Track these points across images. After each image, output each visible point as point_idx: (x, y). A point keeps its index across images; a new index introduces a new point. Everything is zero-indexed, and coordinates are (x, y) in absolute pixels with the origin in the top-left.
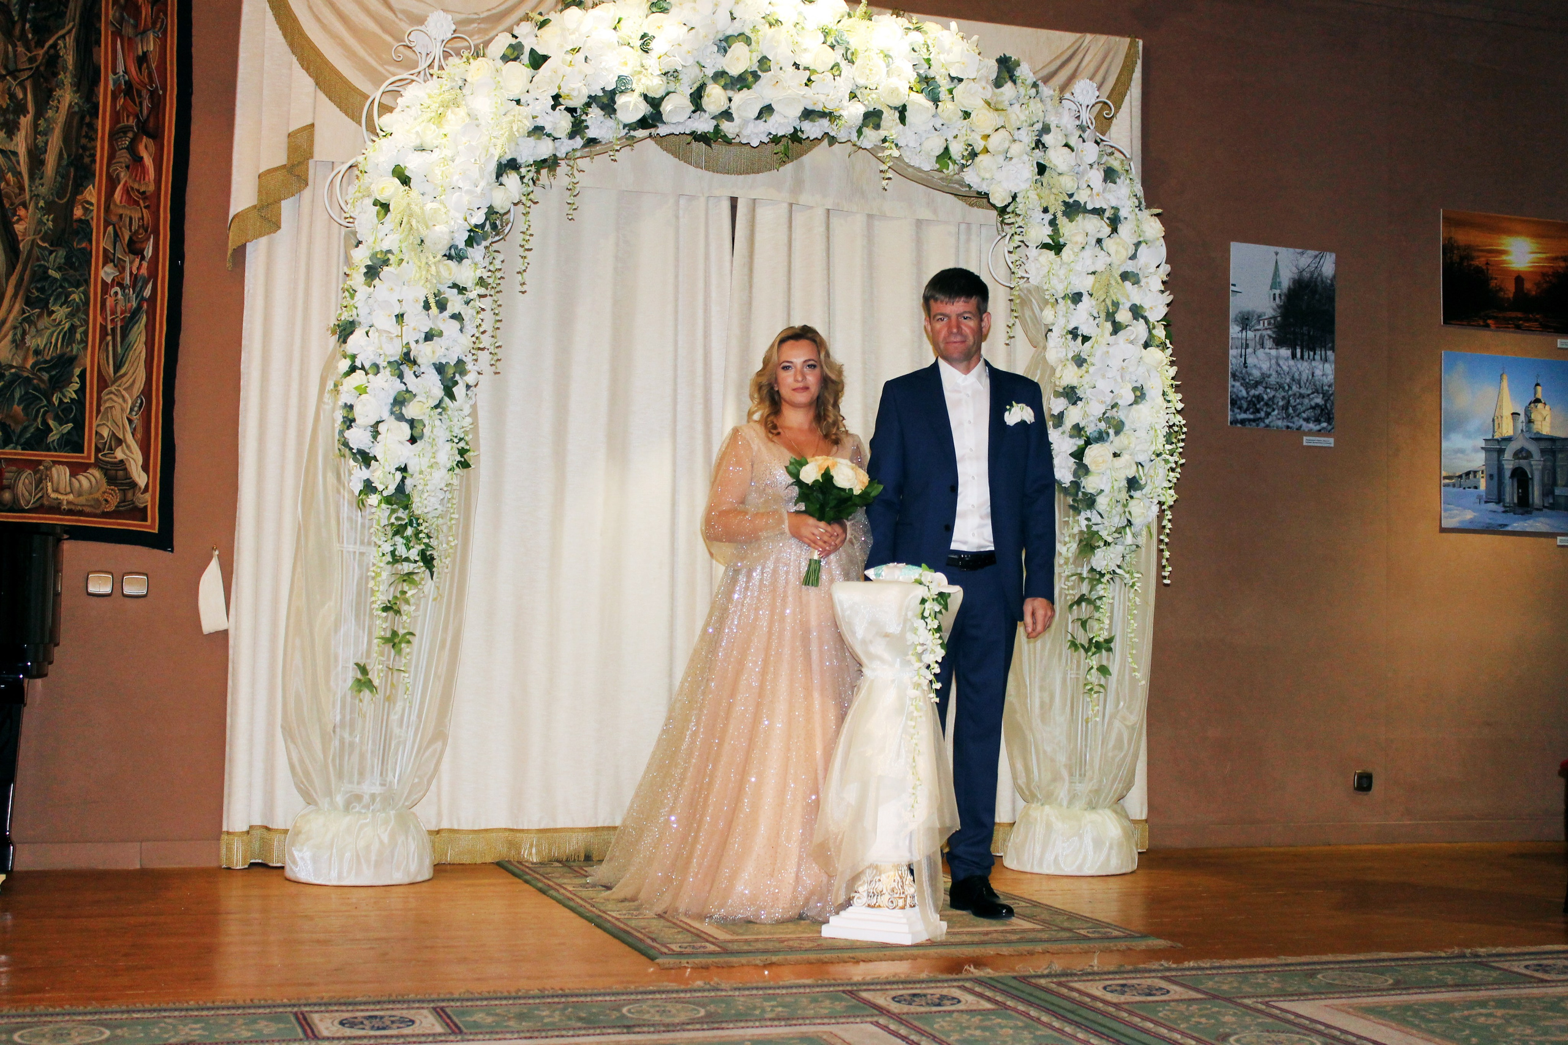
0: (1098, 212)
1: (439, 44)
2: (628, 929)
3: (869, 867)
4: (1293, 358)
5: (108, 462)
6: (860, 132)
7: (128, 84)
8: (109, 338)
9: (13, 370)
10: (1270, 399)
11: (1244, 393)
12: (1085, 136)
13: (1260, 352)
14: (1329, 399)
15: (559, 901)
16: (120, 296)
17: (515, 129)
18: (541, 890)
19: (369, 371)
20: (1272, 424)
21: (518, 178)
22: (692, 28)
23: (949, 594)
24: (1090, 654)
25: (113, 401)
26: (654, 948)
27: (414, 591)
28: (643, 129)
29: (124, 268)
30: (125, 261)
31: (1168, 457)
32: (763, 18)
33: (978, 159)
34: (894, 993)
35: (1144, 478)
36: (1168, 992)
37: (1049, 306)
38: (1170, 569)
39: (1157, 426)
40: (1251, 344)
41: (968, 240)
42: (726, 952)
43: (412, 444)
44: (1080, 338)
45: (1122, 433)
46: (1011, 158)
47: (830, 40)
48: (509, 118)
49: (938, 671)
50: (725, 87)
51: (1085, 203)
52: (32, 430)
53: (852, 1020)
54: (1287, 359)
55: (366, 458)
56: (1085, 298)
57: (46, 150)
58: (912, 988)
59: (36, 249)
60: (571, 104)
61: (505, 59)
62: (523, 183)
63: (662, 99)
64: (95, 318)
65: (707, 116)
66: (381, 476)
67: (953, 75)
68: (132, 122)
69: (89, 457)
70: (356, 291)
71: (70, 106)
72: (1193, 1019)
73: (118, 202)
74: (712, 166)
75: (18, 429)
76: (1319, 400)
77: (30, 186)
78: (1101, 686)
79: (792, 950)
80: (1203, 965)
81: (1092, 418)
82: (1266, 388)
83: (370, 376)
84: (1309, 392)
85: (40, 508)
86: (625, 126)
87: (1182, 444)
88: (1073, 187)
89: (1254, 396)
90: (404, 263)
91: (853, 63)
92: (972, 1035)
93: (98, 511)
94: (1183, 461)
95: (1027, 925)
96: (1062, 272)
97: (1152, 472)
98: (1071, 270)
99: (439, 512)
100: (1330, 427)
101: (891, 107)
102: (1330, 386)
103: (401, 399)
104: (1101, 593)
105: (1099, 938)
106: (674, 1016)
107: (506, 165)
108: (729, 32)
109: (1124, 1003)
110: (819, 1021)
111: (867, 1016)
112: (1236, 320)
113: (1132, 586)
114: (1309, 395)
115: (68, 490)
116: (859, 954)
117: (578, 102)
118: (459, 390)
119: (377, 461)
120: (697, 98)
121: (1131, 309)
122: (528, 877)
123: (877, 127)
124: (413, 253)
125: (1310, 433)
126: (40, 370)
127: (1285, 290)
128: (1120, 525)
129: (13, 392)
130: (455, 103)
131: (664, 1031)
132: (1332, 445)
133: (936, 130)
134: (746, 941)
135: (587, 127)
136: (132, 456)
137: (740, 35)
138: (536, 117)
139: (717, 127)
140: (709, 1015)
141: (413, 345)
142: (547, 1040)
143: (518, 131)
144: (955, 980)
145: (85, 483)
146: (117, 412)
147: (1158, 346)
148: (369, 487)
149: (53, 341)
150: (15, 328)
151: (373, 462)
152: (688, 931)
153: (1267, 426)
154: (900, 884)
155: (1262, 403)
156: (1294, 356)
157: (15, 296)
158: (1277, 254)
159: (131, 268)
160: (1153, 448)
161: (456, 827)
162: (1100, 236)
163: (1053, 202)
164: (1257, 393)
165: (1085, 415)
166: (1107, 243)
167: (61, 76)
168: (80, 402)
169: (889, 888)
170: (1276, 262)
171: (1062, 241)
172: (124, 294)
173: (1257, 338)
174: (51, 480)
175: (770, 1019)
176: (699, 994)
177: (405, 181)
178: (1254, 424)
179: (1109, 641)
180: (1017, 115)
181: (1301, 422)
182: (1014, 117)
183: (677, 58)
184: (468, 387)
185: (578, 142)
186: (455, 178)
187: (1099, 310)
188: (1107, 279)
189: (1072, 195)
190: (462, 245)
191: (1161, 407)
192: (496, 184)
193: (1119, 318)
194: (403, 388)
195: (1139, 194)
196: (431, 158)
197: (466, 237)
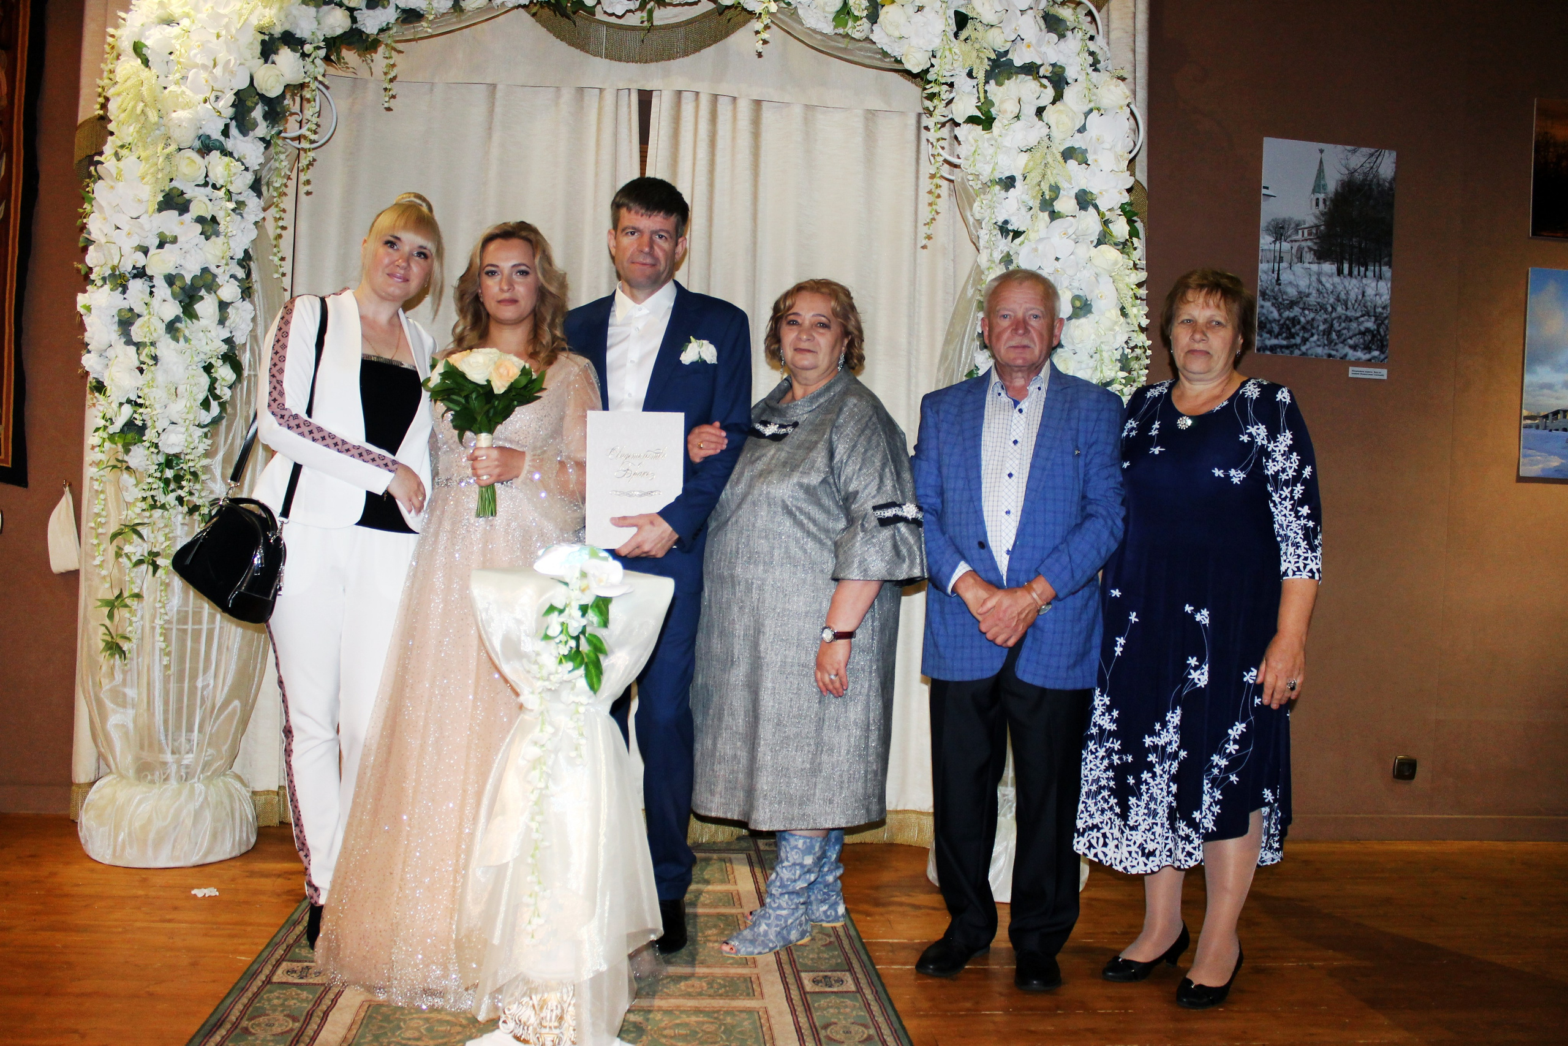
4: (1339, 275)
10: (1308, 322)
11: (1276, 315)
13: (1298, 268)
14: (1383, 323)
20: (1310, 352)
21: (299, 55)
33: (883, 13)
39: (1104, 348)
40: (1286, 257)
44: (1010, 235)
46: (922, 8)
51: (1018, 60)
54: (1331, 276)
56: (1018, 184)
62: (307, 62)
76: (1370, 324)
82: (1303, 309)
84: (1359, 314)
87: (1147, 372)
88: (1006, 43)
89: (1288, 318)
96: (990, 151)
98: (1000, 148)
100: (1382, 357)
102: (1384, 308)
103: (126, 318)
112: (1268, 229)
114: (1357, 318)
118: (205, 308)
121: (1077, 197)
125: (1358, 363)
127: (1331, 195)
132: (1385, 377)
147: (1116, 244)
153: (1304, 354)
155: (1298, 327)
156: (1340, 272)
158: (1321, 151)
162: (1039, 104)
163: (977, 61)
164: (1292, 315)
166: (1049, 114)
170: (1321, 162)
173: (1294, 251)
177: (144, 59)
178: (1287, 352)
181: (1347, 350)
187: (1034, 197)
188: (1044, 158)
189: (1007, 52)
190: (216, 135)
191: (1116, 323)
192: (262, 61)
193: (1058, 206)
194: (126, 305)
195: (1097, 50)
196: (175, 30)
197: (222, 127)
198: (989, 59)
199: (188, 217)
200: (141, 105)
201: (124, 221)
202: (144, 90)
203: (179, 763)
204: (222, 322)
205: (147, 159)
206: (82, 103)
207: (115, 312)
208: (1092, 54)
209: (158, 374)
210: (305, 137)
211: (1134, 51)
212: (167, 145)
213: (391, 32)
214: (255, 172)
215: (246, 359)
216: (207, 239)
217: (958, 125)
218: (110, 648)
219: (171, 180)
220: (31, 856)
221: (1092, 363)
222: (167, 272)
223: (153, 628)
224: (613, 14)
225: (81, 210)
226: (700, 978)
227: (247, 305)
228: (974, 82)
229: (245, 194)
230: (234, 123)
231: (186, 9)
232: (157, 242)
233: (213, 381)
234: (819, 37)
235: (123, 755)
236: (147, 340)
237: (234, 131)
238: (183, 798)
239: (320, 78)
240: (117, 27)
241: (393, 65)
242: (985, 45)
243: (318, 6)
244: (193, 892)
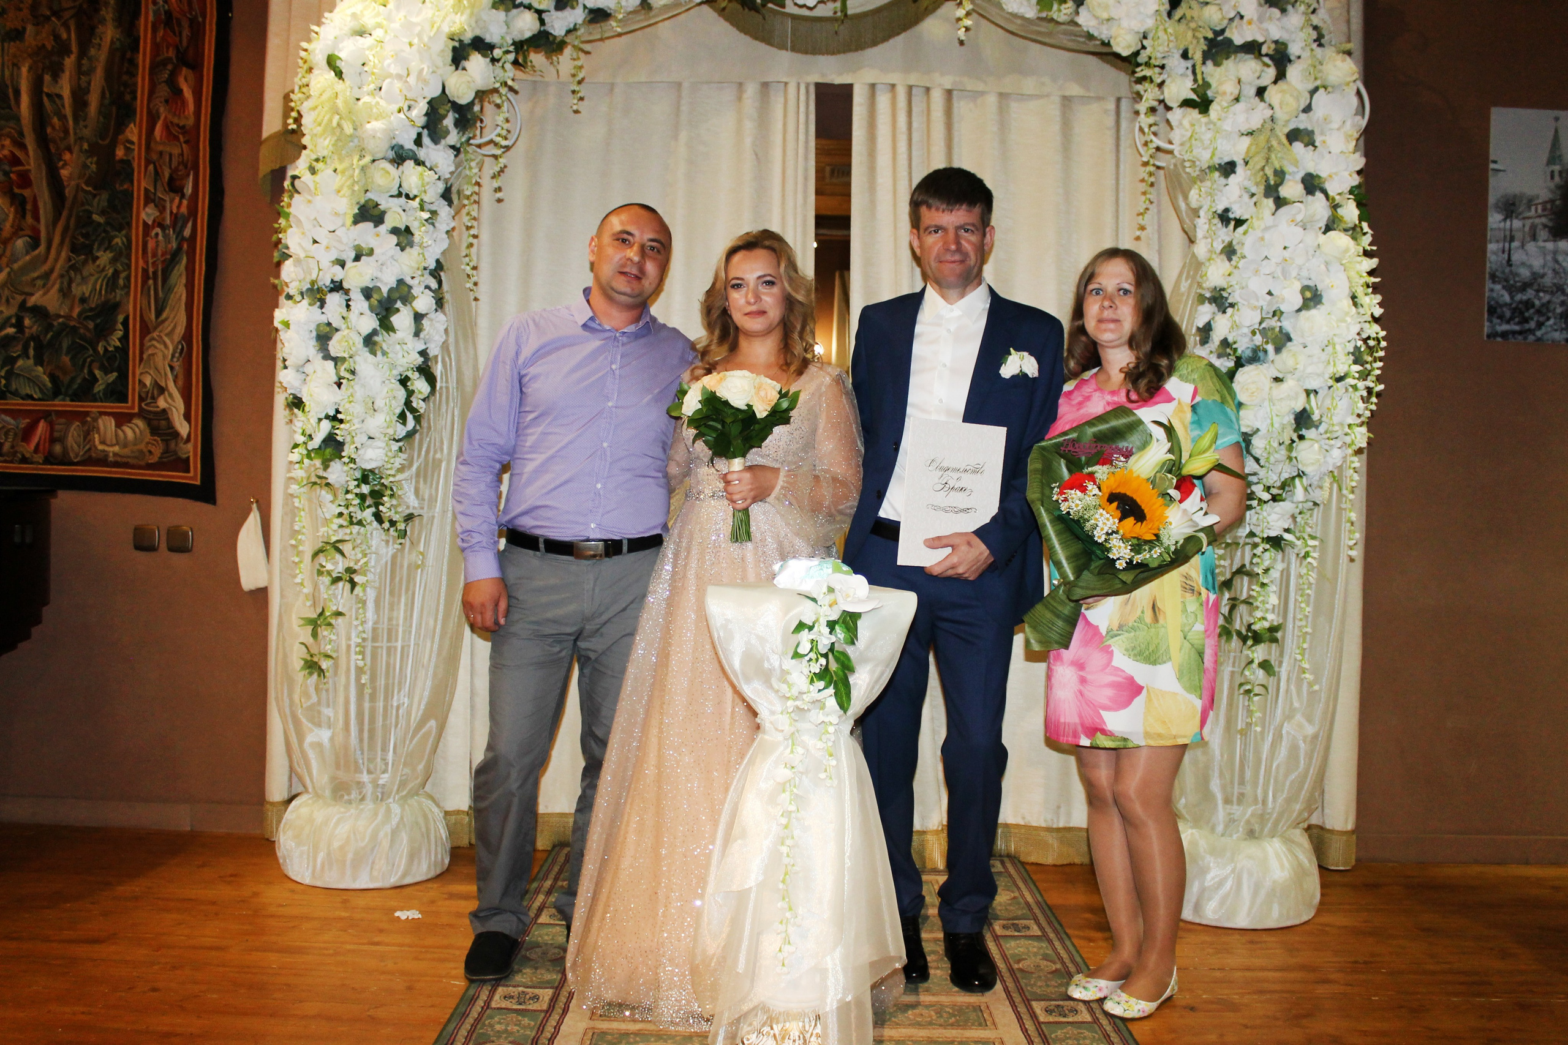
0: (1253, 48)
5: (150, 412)
7: (169, 14)
8: (151, 282)
9: (61, 320)
10: (1543, 305)
11: (1507, 298)
13: (1531, 246)
16: (160, 237)
20: (1545, 337)
21: (489, 61)
24: (1248, 644)
25: (156, 347)
29: (164, 208)
30: (165, 201)
31: (1357, 382)
35: (1317, 412)
37: (1196, 186)
39: (1336, 340)
40: (1518, 236)
43: (339, 387)
44: (1233, 223)
45: (1284, 351)
51: (1237, 39)
52: (79, 381)
56: (1240, 169)
57: (88, 92)
59: (81, 195)
62: (497, 67)
64: (137, 263)
68: (171, 53)
69: (133, 407)
71: (112, 42)
73: (158, 138)
75: (66, 379)
77: (74, 129)
78: (1263, 686)
81: (1244, 331)
82: (1538, 291)
85: (89, 461)
87: (1381, 364)
88: (1222, 21)
89: (1521, 302)
93: (143, 463)
94: (1381, 387)
96: (1208, 135)
97: (1329, 403)
98: (1219, 132)
103: (325, 334)
104: (1267, 564)
112: (1497, 207)
113: (1302, 557)
115: (114, 441)
118: (401, 321)
121: (1303, 181)
124: (336, 157)
126: (87, 318)
127: (1567, 167)
128: (1287, 476)
129: (61, 343)
136: (173, 404)
145: (130, 434)
146: (159, 359)
147: (1346, 230)
149: (98, 287)
150: (62, 276)
153: (1539, 339)
155: (1532, 311)
157: (62, 243)
158: (1557, 119)
159: (171, 208)
160: (1331, 370)
162: (1263, 82)
163: (1193, 41)
164: (1525, 298)
166: (1270, 92)
167: (103, 12)
168: (123, 350)
170: (1556, 134)
171: (1210, 93)
172: (165, 236)
173: (1527, 228)
174: (98, 432)
177: (338, 71)
178: (1520, 337)
187: (1257, 184)
188: (1268, 141)
189: (1223, 31)
190: (409, 145)
191: (1347, 314)
192: (453, 68)
193: (1284, 191)
194: (323, 319)
195: (1320, 24)
196: (367, 41)
197: (415, 136)
198: (1206, 38)
199: (383, 228)
200: (336, 118)
201: (322, 235)
202: (340, 102)
203: (374, 782)
204: (417, 334)
205: (343, 172)
206: (266, 118)
207: (313, 327)
208: (1316, 28)
209: (357, 389)
210: (496, 144)
211: (1348, 22)
212: (362, 157)
213: (579, 33)
214: (446, 181)
215: (438, 370)
216: (402, 250)
217: (1168, 108)
218: (310, 667)
219: (367, 191)
220: (231, 876)
221: (1324, 357)
222: (364, 285)
223: (349, 646)
224: (804, 6)
225: (276, 226)
226: (927, 1007)
227: (440, 316)
228: (1189, 64)
229: (436, 204)
230: (425, 132)
231: (379, 20)
232: (353, 255)
233: (410, 393)
234: (1019, 22)
235: (319, 774)
236: (346, 355)
237: (426, 140)
238: (380, 817)
239: (510, 83)
240: (309, 40)
241: (581, 67)
242: (1200, 24)
243: (507, 10)
244: (397, 914)
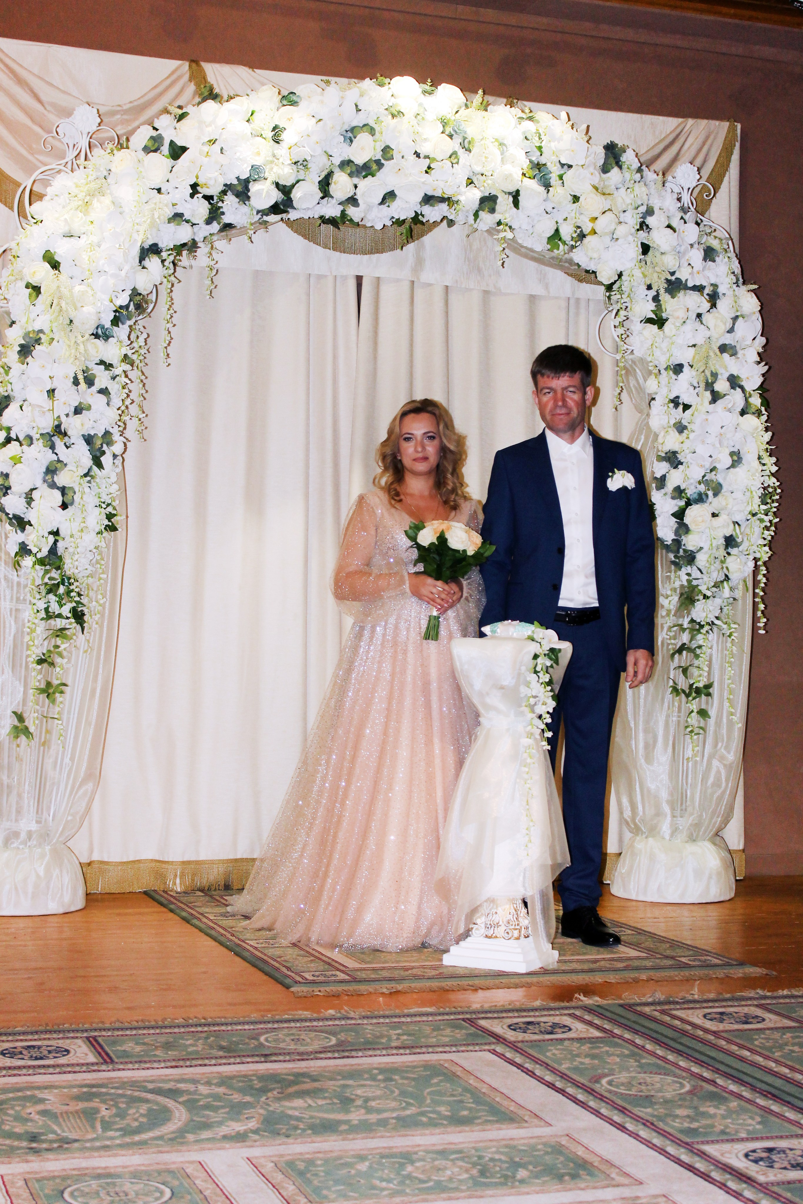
0: (699, 289)
1: (85, 136)
2: (265, 958)
3: (486, 901)
6: (476, 215)
12: (686, 217)
15: (201, 930)
17: (156, 216)
18: (184, 919)
19: (23, 443)
21: (160, 261)
22: (320, 120)
23: (560, 650)
24: (690, 698)
26: (289, 976)
27: (67, 645)
28: (275, 214)
31: (763, 517)
32: (386, 109)
33: (586, 240)
34: (509, 1021)
35: (740, 536)
36: (764, 1020)
37: (653, 377)
38: (765, 620)
39: (753, 488)
41: (577, 314)
42: (355, 980)
43: (63, 509)
44: (681, 407)
45: (720, 496)
46: (617, 239)
47: (448, 130)
48: (151, 205)
49: (549, 720)
50: (351, 175)
51: (686, 280)
53: (471, 1048)
55: (21, 523)
56: (686, 369)
58: (526, 1016)
60: (208, 192)
61: (147, 150)
62: (164, 266)
63: (293, 186)
65: (334, 201)
66: (35, 540)
67: (563, 162)
70: (10, 368)
72: (787, 1048)
74: (338, 247)
78: (701, 728)
79: (417, 977)
80: (796, 993)
81: (692, 481)
83: (25, 447)
86: (258, 212)
87: (776, 504)
88: (674, 265)
90: (55, 342)
91: (470, 151)
92: (582, 1063)
94: (778, 520)
95: (633, 953)
96: (664, 345)
97: (748, 531)
98: (673, 343)
99: (88, 572)
101: (505, 193)
103: (53, 468)
104: (701, 642)
105: (699, 966)
106: (307, 1045)
107: (148, 250)
108: (354, 124)
109: (723, 1031)
110: (440, 1049)
111: (486, 1044)
113: (730, 636)
116: (477, 982)
117: (214, 190)
118: (106, 460)
119: (31, 525)
120: (325, 185)
121: (728, 379)
122: (172, 906)
123: (492, 211)
124: (62, 333)
128: (718, 580)
130: (101, 192)
131: (299, 1060)
133: (547, 213)
134: (374, 969)
135: (223, 213)
137: (365, 125)
138: (176, 204)
139: (343, 212)
140: (340, 1044)
141: (63, 419)
142: (191, 1069)
143: (159, 218)
144: (567, 1008)
147: (754, 413)
148: (24, 550)
151: (27, 526)
152: (320, 959)
154: (515, 916)
160: (749, 509)
161: (106, 860)
162: (700, 311)
163: (657, 280)
165: (686, 478)
166: (706, 318)
169: (505, 920)
171: (664, 316)
175: (396, 1048)
176: (331, 1023)
177: (55, 265)
179: (708, 686)
180: (623, 198)
182: (620, 200)
183: (307, 149)
184: (115, 456)
185: (215, 227)
186: (102, 262)
187: (699, 381)
188: (707, 351)
189: (675, 273)
190: (108, 325)
191: (757, 470)
192: (140, 267)
193: (718, 387)
194: (55, 458)
195: (736, 270)
196: (78, 243)
197: (112, 317)
198: (666, 279)
199: (95, 389)
202: (65, 291)
207: (43, 463)
208: (733, 273)
213: (213, 240)
216: (106, 405)
221: (744, 499)
222: (84, 433)
230: (118, 315)
231: (87, 227)
232: (74, 409)
234: (529, 250)
237: (118, 321)
241: (216, 263)
242: (662, 267)
243: (176, 225)
